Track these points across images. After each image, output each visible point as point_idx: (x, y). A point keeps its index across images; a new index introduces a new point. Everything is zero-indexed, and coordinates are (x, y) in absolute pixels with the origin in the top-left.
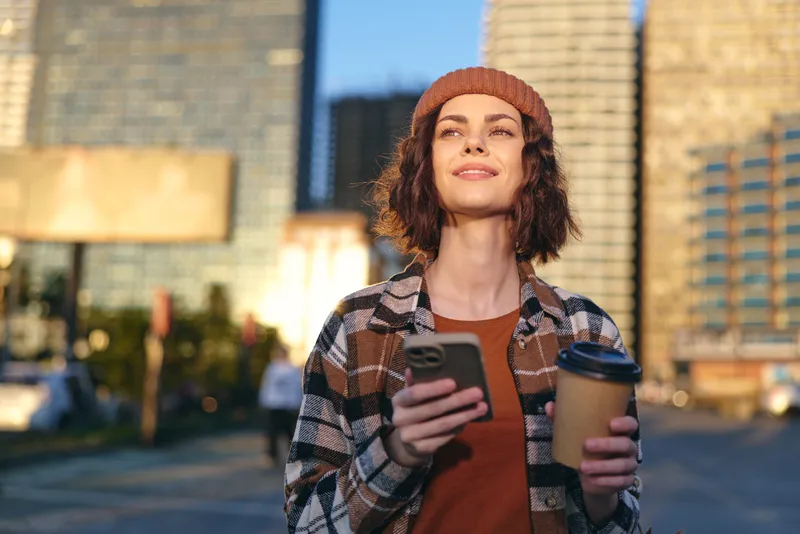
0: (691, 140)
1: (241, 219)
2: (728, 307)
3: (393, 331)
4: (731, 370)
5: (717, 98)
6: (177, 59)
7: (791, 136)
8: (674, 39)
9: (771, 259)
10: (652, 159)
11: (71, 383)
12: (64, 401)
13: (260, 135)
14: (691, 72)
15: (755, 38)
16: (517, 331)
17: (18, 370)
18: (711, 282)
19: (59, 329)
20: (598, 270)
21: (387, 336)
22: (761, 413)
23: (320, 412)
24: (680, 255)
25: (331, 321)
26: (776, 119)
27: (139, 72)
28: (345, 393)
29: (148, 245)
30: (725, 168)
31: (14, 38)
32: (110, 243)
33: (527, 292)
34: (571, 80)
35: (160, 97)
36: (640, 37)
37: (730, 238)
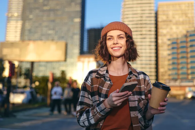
0: (168, 37)
1: (68, 56)
2: (178, 74)
3: (100, 78)
4: (178, 88)
5: (174, 27)
6: (53, 21)
7: (191, 36)
8: (164, 14)
9: (187, 63)
10: (160, 41)
11: (31, 93)
12: (30, 97)
13: (72, 38)
14: (168, 22)
15: (182, 14)
16: (127, 78)
17: (20, 90)
18: (174, 69)
19: (28, 81)
20: (148, 66)
21: (99, 79)
22: (185, 98)
23: (85, 95)
24: (166, 63)
25: (88, 75)
26: (188, 32)
27: (45, 24)
28: (90, 91)
29: (48, 62)
30: (176, 43)
31: (17, 17)
32: (39, 62)
33: (130, 70)
34: (141, 24)
35: (50, 29)
36: (156, 14)
37: (178, 59)
